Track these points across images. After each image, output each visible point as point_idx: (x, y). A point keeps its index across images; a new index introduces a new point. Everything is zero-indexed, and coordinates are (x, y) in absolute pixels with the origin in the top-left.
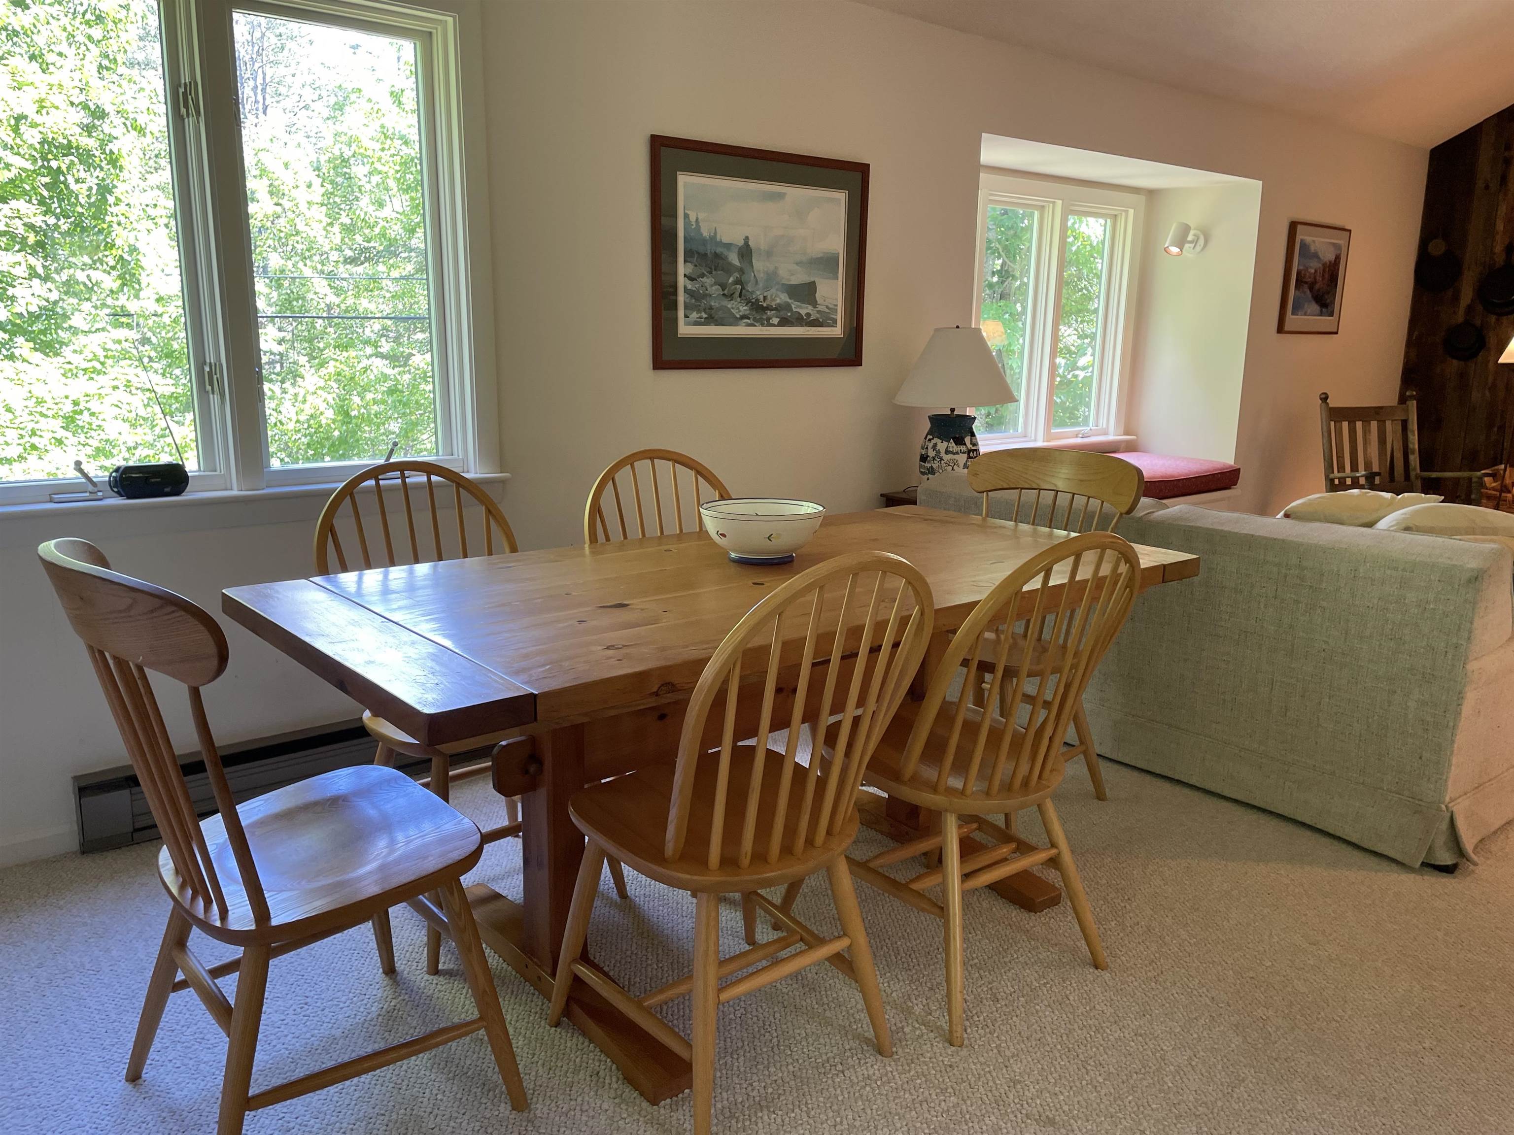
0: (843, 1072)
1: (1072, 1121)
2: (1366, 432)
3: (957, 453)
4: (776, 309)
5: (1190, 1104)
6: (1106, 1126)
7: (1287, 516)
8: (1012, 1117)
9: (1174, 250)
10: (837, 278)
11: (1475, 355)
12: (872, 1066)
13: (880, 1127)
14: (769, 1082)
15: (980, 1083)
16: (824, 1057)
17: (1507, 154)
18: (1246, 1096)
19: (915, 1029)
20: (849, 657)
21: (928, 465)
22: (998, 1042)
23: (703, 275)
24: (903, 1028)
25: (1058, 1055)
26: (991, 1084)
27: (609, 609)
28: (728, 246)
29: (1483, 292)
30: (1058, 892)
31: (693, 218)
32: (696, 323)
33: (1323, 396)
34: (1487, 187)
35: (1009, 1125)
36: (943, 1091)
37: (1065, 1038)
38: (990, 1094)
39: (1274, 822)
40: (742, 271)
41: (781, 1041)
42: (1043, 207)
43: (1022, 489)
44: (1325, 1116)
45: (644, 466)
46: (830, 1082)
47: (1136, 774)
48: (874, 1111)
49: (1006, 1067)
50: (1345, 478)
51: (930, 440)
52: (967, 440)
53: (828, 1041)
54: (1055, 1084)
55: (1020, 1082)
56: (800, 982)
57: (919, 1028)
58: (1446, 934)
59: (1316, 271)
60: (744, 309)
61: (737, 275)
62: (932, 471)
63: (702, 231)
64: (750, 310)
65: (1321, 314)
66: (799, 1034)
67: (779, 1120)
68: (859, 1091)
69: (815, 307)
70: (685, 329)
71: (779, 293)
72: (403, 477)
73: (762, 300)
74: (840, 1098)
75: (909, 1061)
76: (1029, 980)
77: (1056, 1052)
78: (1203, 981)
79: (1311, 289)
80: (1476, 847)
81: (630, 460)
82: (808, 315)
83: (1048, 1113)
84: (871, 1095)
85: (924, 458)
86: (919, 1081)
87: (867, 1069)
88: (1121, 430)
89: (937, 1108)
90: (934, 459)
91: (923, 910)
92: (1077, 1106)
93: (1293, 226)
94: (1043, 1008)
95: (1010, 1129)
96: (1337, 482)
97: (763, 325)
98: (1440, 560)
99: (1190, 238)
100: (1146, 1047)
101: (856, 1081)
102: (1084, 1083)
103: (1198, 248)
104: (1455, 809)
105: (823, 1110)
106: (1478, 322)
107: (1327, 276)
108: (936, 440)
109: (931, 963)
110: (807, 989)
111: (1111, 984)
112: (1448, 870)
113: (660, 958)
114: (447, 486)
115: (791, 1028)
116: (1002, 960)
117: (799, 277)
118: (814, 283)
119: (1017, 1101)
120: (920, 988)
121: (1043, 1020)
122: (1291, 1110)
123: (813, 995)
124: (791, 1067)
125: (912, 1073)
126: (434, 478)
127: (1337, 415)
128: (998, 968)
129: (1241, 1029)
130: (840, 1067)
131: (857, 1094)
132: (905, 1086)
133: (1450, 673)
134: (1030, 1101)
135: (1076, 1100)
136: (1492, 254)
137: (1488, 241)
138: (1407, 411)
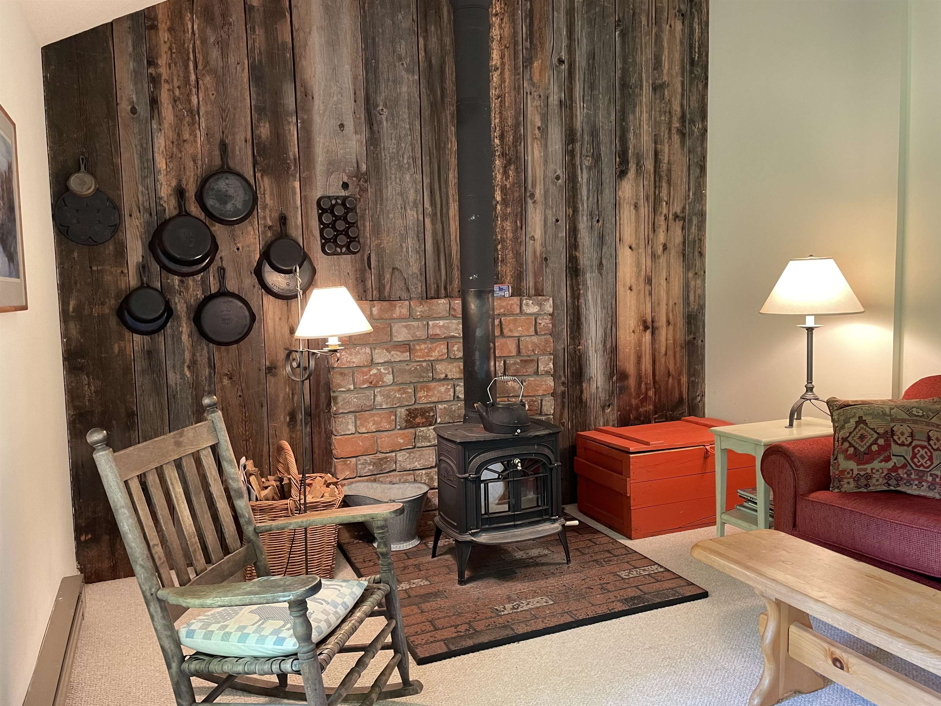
11: (161, 327)
17: (152, 71)
34: (134, 111)
136: (158, 198)
137: (149, 181)
138: (214, 430)
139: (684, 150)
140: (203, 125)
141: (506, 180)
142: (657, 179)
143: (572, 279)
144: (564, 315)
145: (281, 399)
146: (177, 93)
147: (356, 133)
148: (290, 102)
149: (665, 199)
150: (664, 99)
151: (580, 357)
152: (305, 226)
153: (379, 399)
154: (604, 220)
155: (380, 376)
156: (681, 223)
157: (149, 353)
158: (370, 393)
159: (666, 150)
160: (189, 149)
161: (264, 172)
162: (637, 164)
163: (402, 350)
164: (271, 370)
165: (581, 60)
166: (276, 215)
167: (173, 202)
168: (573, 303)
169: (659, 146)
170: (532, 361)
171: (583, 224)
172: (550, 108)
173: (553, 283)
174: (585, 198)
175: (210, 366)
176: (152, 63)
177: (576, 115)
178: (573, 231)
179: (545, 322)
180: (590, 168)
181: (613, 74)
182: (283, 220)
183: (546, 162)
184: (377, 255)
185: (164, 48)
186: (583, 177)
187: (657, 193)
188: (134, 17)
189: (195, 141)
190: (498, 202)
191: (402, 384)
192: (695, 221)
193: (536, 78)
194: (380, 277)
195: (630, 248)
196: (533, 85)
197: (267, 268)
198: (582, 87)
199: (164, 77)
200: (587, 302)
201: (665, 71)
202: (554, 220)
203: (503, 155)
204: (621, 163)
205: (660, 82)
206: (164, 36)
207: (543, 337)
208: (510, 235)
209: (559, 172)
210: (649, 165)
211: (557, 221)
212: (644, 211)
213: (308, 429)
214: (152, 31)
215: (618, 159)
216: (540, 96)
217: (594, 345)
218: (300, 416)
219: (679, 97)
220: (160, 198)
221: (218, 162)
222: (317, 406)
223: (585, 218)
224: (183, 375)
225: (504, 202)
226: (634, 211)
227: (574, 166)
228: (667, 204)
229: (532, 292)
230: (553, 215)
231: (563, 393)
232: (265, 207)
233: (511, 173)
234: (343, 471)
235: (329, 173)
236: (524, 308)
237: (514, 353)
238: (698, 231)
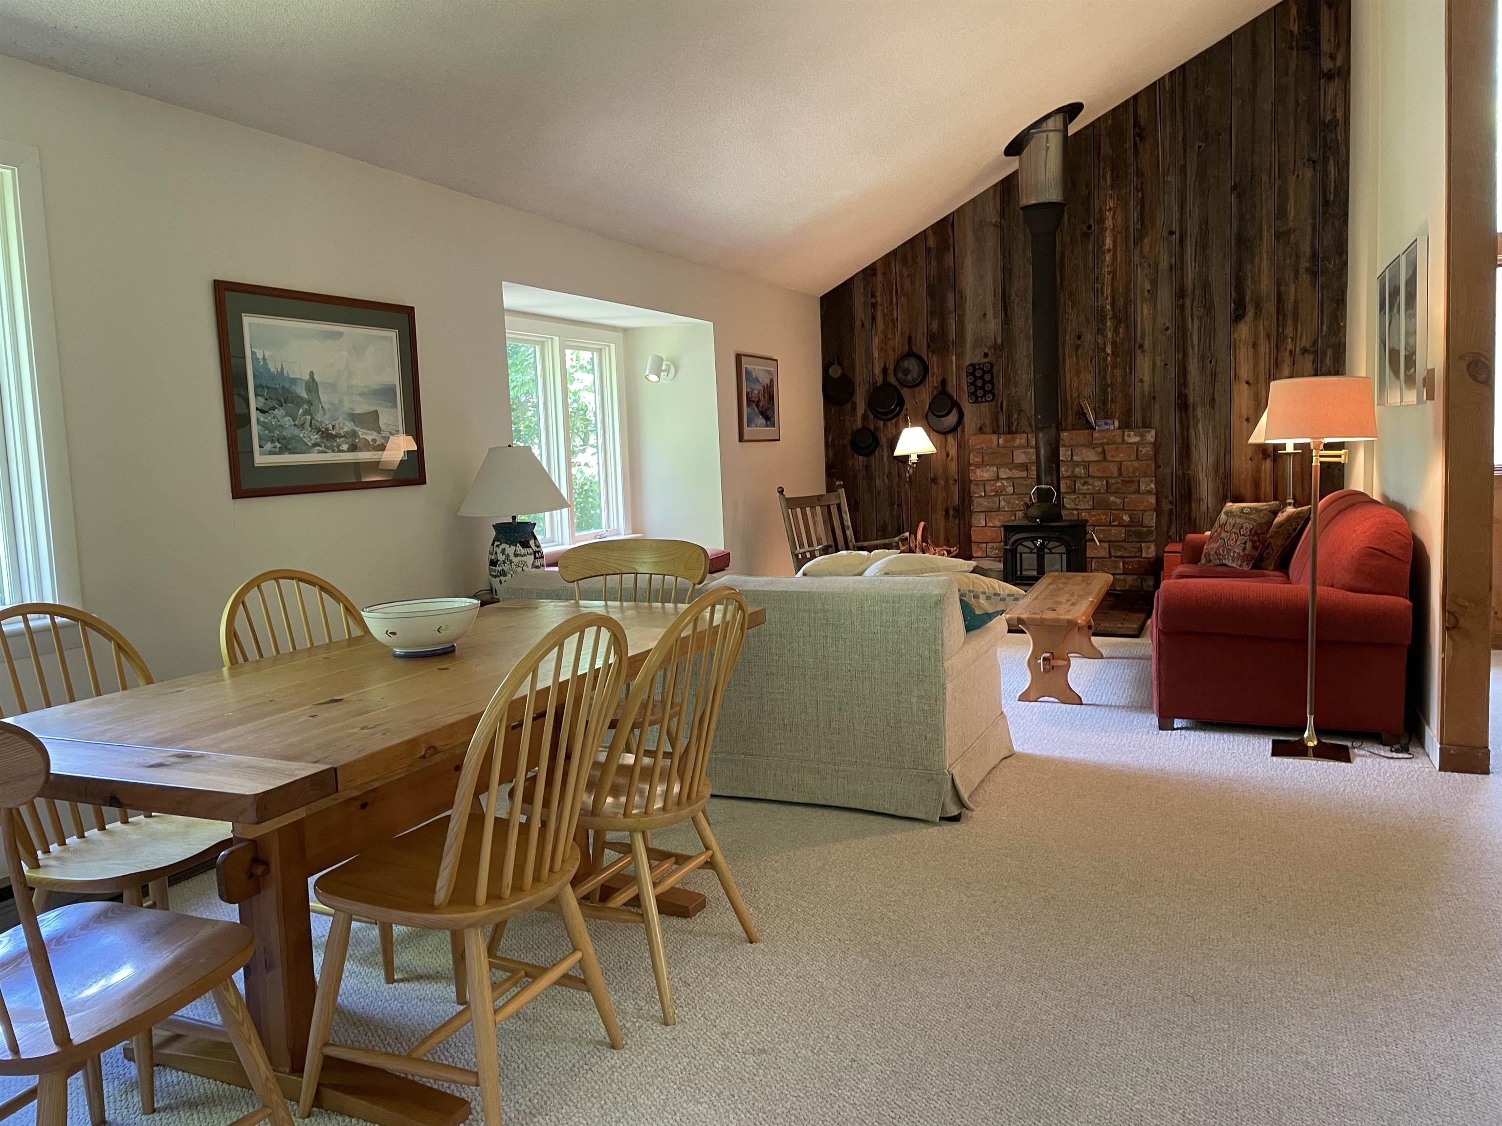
0: (590, 1069)
1: (777, 1046)
2: (814, 515)
3: (525, 555)
4: (344, 436)
5: (852, 1011)
6: (801, 1042)
7: (805, 574)
8: (733, 1057)
9: (653, 378)
10: (396, 407)
11: (873, 451)
12: (612, 1058)
13: (638, 1096)
14: (531, 1095)
15: (701, 1043)
16: (570, 1065)
17: (873, 300)
18: (885, 994)
19: (634, 1023)
20: (540, 716)
21: (499, 568)
22: (702, 1012)
23: (274, 408)
24: (624, 1025)
25: (749, 1007)
26: (709, 1041)
27: (326, 706)
28: (294, 381)
29: (871, 404)
30: (703, 898)
31: (260, 356)
32: (271, 453)
33: (780, 490)
34: (863, 325)
35: (734, 1063)
36: (676, 1057)
37: (749, 994)
38: (711, 1048)
39: (835, 813)
40: (310, 403)
41: (528, 1064)
42: (543, 342)
43: (606, 575)
44: (938, 991)
45: (269, 586)
46: (582, 1079)
47: (724, 801)
48: (628, 1087)
49: (715, 1026)
50: (805, 553)
51: (498, 546)
52: (532, 543)
53: (567, 1052)
54: (755, 1026)
55: (729, 1033)
56: (522, 1018)
57: (637, 1022)
58: (970, 860)
59: (759, 392)
60: (315, 437)
61: (306, 406)
62: (503, 573)
63: (270, 367)
64: (321, 438)
65: (767, 426)
66: (541, 1055)
67: (554, 1119)
68: (610, 1078)
69: (380, 433)
70: (261, 459)
71: (346, 422)
72: (26, 621)
73: (331, 428)
74: (597, 1087)
75: (640, 1046)
76: (706, 965)
77: (746, 1005)
78: (829, 931)
79: (757, 406)
80: (970, 797)
81: (256, 583)
82: (374, 440)
83: (758, 1046)
84: (620, 1078)
85: (493, 563)
86: (653, 1057)
87: (608, 1061)
88: (630, 531)
89: (676, 1069)
90: (504, 563)
91: (626, 921)
92: (776, 1036)
93: (739, 357)
94: (725, 980)
95: (735, 1065)
96: (800, 556)
97: (333, 451)
98: (915, 592)
99: (664, 368)
100: (808, 984)
101: (603, 1072)
102: (775, 1019)
103: (671, 375)
104: (953, 772)
105: (587, 1100)
106: (872, 427)
107: (766, 395)
108: (504, 546)
109: (626, 974)
110: (531, 1022)
111: (767, 951)
112: (956, 819)
113: (383, 1037)
114: (73, 625)
115: (531, 1053)
116: (679, 957)
117: (362, 407)
118: (376, 411)
119: (732, 1046)
120: (625, 994)
121: (729, 988)
122: (916, 994)
123: (538, 1024)
124: (545, 1080)
125: (646, 1052)
126: (58, 619)
127: (792, 503)
128: (679, 963)
129: (865, 954)
130: (586, 1067)
131: (609, 1081)
132: (645, 1063)
133: (935, 672)
134: (742, 1043)
135: (774, 1032)
136: (874, 375)
137: (870, 366)
138: (839, 497)
139: (1315, 287)
140: (899, 327)
141: (1117, 336)
142: (1281, 318)
143: (1181, 414)
144: (1172, 444)
145: (940, 499)
146: (886, 311)
147: (994, 317)
148: (951, 304)
149: (1291, 335)
150: (1289, 243)
151: (1189, 481)
152: (959, 386)
153: (1003, 503)
154: (1216, 361)
155: (1003, 487)
156: (1311, 357)
157: (867, 467)
158: (996, 499)
159: (1293, 291)
160: (890, 343)
161: (933, 352)
162: (1257, 307)
163: (1021, 469)
164: (934, 480)
165: (1192, 226)
166: (940, 379)
167: (881, 377)
168: (1182, 434)
169: (1283, 288)
170: (1133, 481)
171: (1193, 366)
172: (1159, 273)
173: (1161, 418)
174: (1197, 343)
175: (899, 477)
176: (873, 295)
177: (1187, 274)
178: (1183, 372)
179: (1147, 450)
180: (1200, 318)
181: (1228, 232)
182: (944, 382)
183: (1154, 318)
184: (1008, 401)
185: (879, 286)
186: (1194, 327)
187: (1280, 331)
188: (864, 271)
189: (895, 339)
190: (1108, 355)
191: (1020, 494)
192: (1329, 353)
193: (1146, 250)
194: (1009, 417)
195: (1247, 383)
196: (1144, 257)
197: (930, 414)
198: (1194, 250)
199: (879, 302)
200: (1198, 434)
201: (1291, 218)
202: (1163, 365)
203: (1114, 318)
204: (1236, 309)
205: (1285, 229)
206: (880, 277)
207: (1144, 462)
208: (1119, 380)
209: (1168, 324)
210: (1271, 307)
211: (1166, 365)
212: (1264, 348)
213: (957, 522)
214: (874, 278)
215: (1233, 305)
216: (1150, 265)
217: (1204, 471)
218: (951, 512)
219: (1308, 238)
220: (875, 375)
221: (906, 349)
222: (963, 506)
223: (1196, 360)
224: (884, 481)
225: (1115, 354)
226: (1252, 350)
227: (1184, 317)
228: (1292, 340)
229: (1140, 424)
230: (1162, 360)
231: (1171, 512)
232: (933, 375)
233: (1121, 330)
234: (977, 552)
235: (974, 347)
236: (1126, 438)
237: (1116, 475)
238: (1334, 362)
